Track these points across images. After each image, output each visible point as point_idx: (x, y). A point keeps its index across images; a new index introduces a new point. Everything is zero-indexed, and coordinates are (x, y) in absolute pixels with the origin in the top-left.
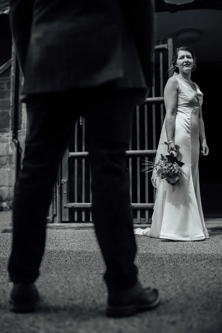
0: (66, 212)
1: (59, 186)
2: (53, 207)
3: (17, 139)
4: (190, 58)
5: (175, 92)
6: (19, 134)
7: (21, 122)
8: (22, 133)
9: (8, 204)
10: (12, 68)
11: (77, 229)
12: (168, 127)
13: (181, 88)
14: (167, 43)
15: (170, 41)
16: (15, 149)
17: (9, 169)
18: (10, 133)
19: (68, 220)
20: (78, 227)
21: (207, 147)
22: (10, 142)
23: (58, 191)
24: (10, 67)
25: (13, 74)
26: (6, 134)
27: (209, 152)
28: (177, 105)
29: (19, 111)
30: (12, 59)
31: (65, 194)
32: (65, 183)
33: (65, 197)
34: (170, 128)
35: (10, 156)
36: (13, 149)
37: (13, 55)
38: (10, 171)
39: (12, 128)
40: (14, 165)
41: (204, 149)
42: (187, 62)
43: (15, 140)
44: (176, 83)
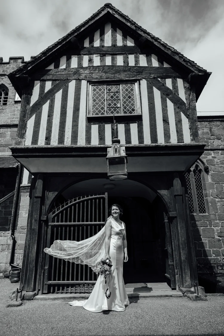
0: (46, 287)
1: (43, 271)
2: (38, 285)
3: (14, 235)
4: (118, 210)
5: (110, 227)
6: (15, 233)
7: (17, 225)
8: (17, 232)
9: (3, 274)
10: (15, 195)
11: (53, 300)
12: (106, 246)
13: (112, 226)
14: (105, 194)
15: (106, 194)
16: (12, 241)
17: (7, 253)
18: (10, 232)
19: (47, 292)
20: (54, 298)
21: (127, 257)
22: (9, 237)
23: (42, 274)
24: (14, 195)
25: (15, 199)
26: (8, 232)
27: (128, 259)
28: (111, 235)
29: (17, 219)
30: (15, 190)
31: (46, 276)
32: (47, 269)
33: (46, 277)
34: (107, 246)
35: (9, 245)
36: (10, 241)
37: (16, 189)
38: (7, 254)
39: (11, 229)
40: (11, 251)
41: (126, 258)
42: (115, 212)
43: (12, 236)
44: (110, 222)
